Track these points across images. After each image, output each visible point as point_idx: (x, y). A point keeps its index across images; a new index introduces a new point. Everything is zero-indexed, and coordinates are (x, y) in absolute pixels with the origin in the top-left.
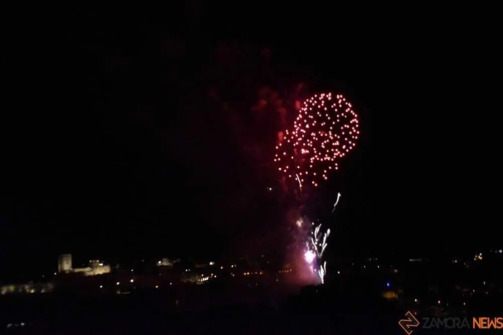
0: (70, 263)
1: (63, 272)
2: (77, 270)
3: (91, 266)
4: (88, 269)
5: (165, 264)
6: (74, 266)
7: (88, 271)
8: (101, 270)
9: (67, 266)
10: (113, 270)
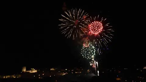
2: (27, 71)
3: (32, 70)
4: (31, 71)
5: (53, 70)
7: (30, 72)
8: (35, 71)
9: (25, 70)
10: (37, 71)
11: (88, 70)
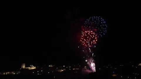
0: (25, 66)
1: (23, 68)
2: (27, 68)
3: (31, 67)
5: (51, 66)
6: (26, 67)
7: (29, 68)
8: (34, 68)
9: (24, 67)
10: (36, 68)
11: (85, 67)
